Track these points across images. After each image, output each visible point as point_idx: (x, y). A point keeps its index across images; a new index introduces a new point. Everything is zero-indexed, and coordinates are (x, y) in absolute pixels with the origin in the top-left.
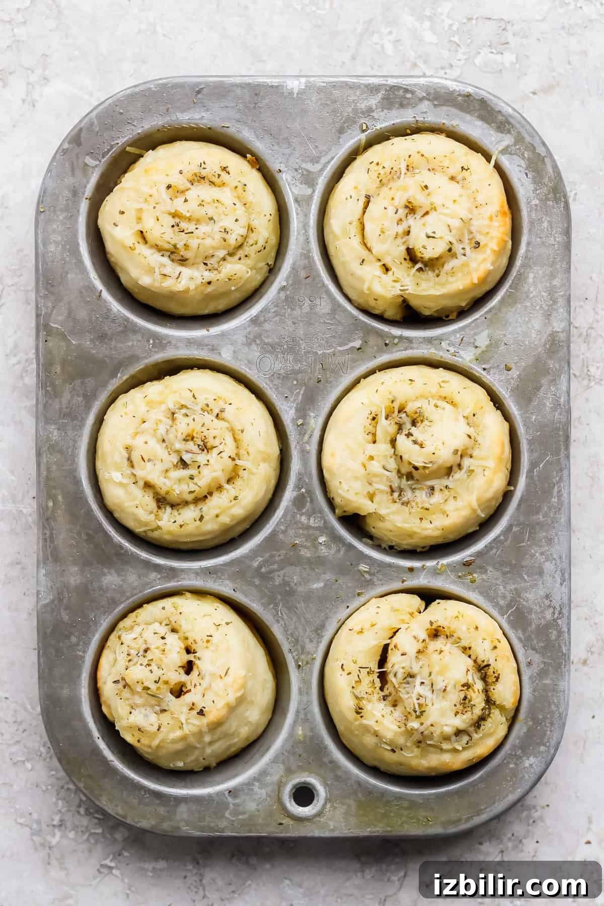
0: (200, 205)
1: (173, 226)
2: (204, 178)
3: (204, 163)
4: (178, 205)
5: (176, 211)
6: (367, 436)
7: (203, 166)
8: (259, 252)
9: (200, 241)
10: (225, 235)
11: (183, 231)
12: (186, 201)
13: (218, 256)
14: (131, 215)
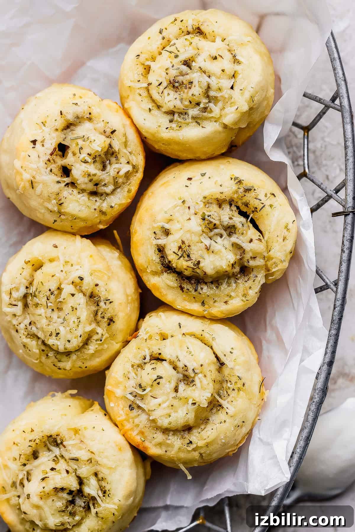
0: (72, 308)
1: (50, 290)
2: (98, 305)
3: (110, 303)
4: (68, 289)
5: (63, 289)
6: (103, 476)
7: (108, 302)
8: (54, 365)
9: (43, 315)
10: (54, 334)
11: (48, 299)
12: (73, 295)
13: (38, 332)
14: (54, 253)
